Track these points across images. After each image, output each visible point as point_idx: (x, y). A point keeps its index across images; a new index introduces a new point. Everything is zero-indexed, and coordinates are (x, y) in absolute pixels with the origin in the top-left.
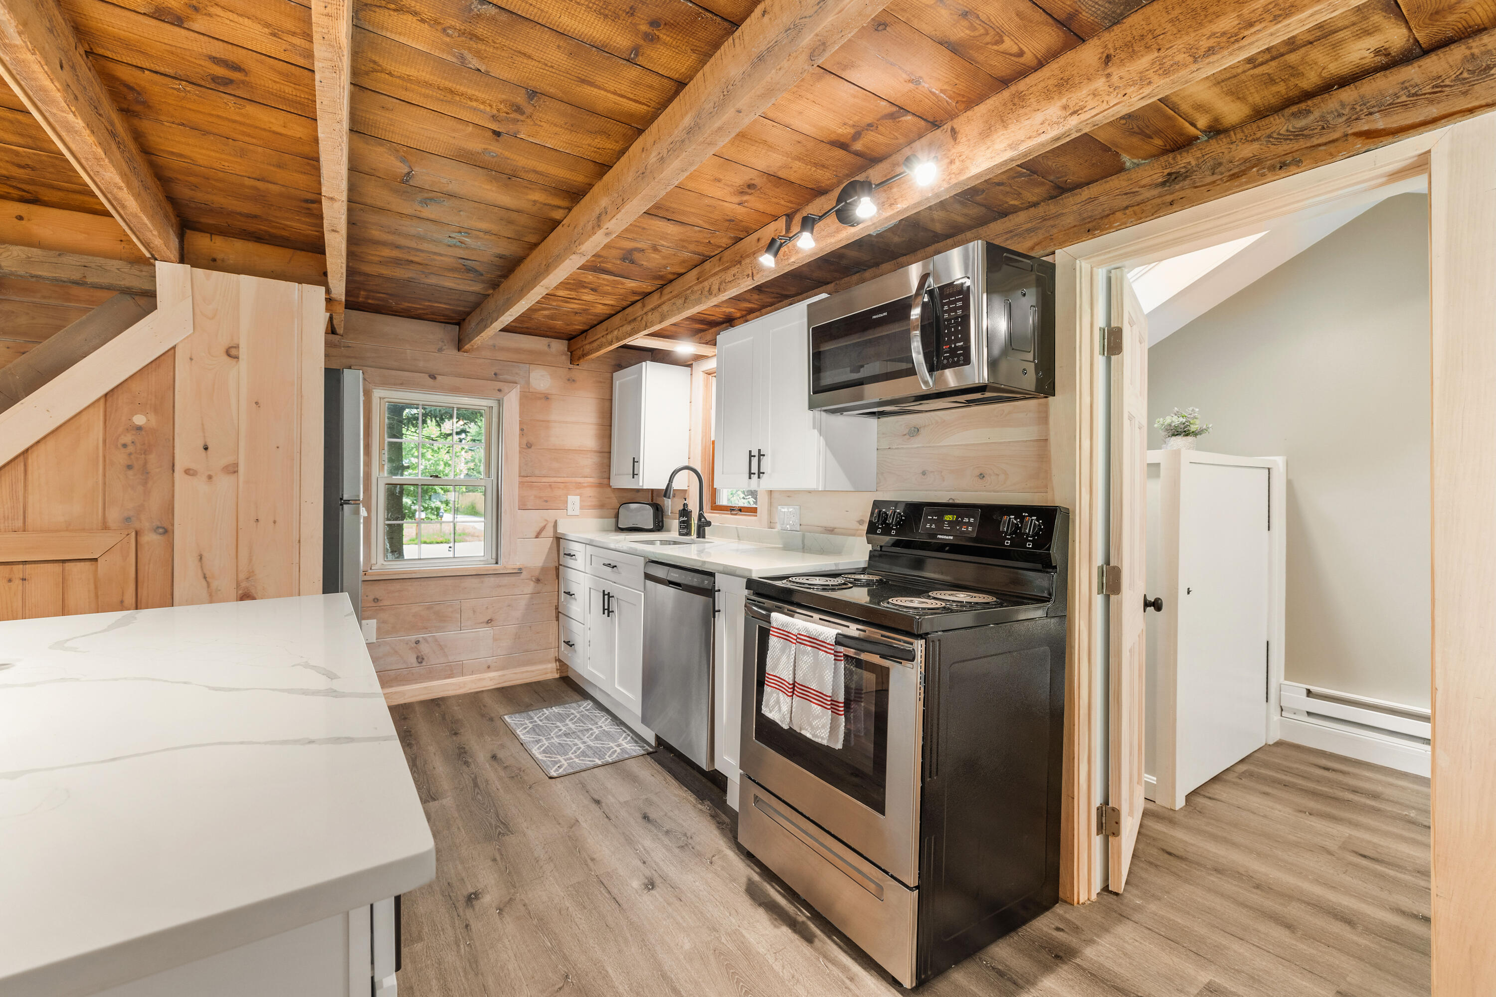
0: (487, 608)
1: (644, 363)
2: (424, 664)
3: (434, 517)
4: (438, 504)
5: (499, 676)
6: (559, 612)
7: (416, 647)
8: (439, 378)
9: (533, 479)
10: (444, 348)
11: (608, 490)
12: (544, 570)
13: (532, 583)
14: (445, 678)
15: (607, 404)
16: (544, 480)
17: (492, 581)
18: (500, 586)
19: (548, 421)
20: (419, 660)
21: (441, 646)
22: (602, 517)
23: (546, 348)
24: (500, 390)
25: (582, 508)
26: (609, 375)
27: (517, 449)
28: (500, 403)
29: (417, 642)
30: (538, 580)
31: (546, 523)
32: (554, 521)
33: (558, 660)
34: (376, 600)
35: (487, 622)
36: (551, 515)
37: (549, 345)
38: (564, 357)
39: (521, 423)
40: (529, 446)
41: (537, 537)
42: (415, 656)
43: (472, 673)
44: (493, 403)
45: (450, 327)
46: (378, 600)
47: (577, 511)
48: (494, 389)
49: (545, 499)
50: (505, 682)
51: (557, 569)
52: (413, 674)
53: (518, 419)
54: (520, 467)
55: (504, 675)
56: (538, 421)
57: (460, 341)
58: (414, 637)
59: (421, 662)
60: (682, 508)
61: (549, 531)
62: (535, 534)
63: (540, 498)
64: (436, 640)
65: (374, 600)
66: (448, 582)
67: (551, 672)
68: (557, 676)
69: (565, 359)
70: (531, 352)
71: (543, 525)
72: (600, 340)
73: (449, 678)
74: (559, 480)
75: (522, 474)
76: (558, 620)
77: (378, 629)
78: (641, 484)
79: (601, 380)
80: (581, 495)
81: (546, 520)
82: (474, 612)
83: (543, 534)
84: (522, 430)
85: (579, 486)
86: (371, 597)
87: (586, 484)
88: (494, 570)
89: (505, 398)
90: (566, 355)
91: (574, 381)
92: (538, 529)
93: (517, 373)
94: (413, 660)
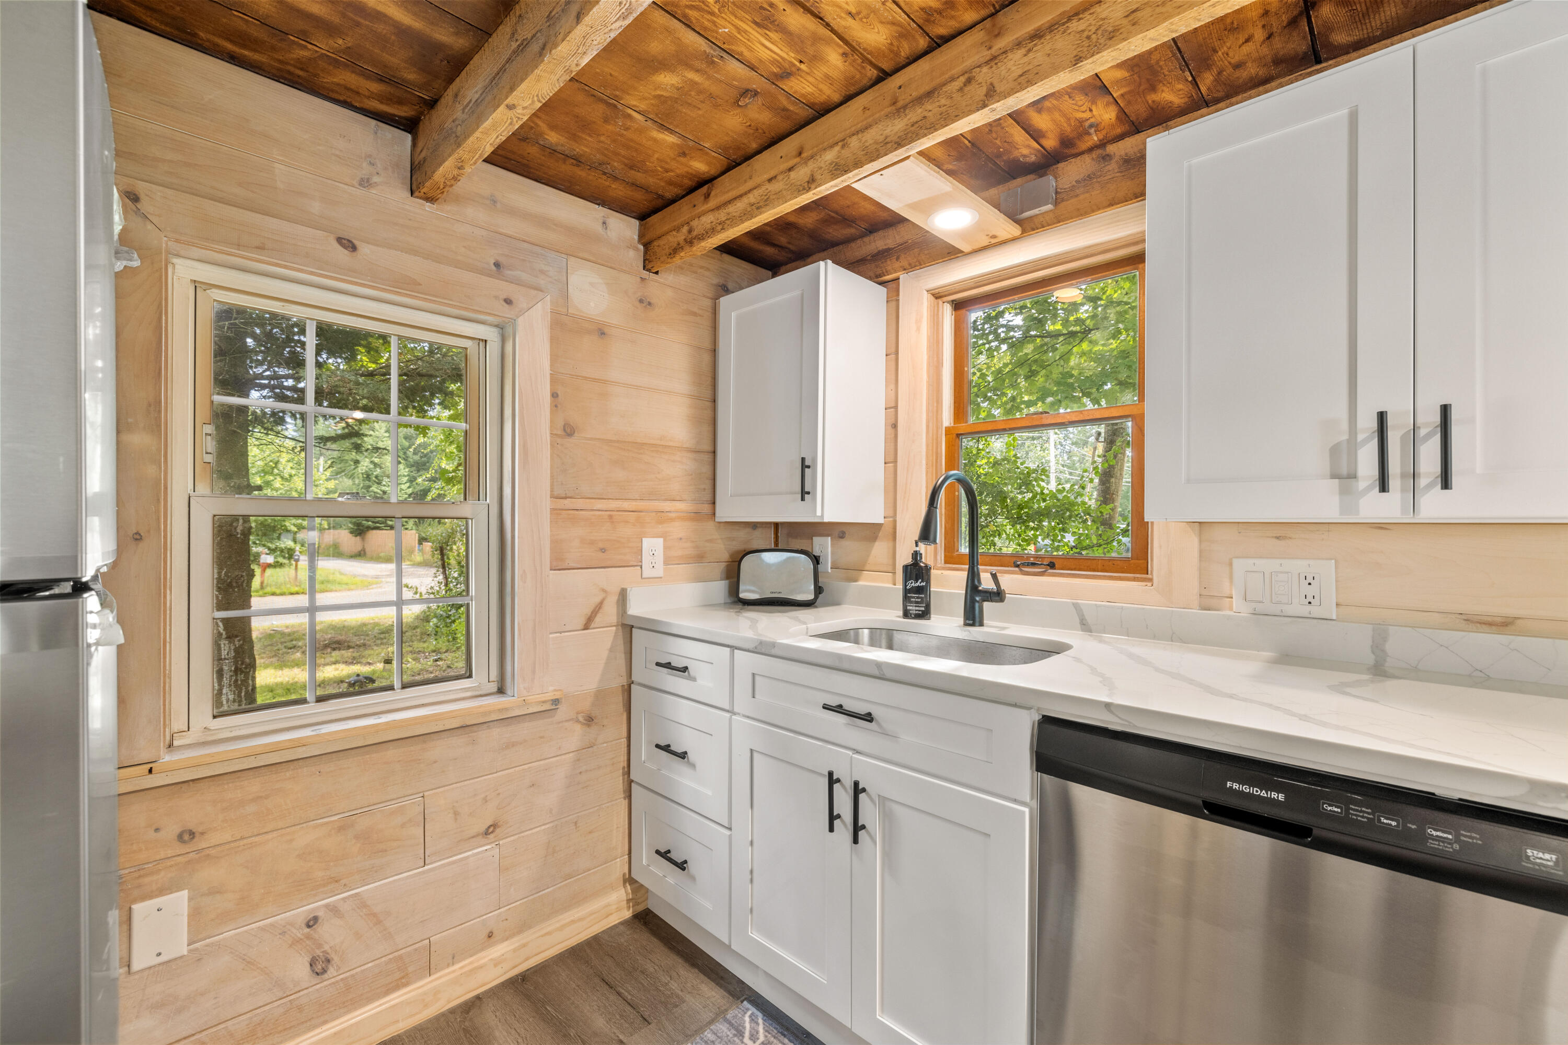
0: (485, 800)
1: (822, 263)
2: (332, 971)
3: (286, 561)
4: (290, 544)
5: (514, 950)
6: (632, 781)
7: (308, 937)
8: (365, 249)
9: (579, 503)
10: (375, 179)
11: (710, 525)
12: (600, 696)
13: (578, 728)
14: (388, 992)
15: (707, 358)
16: (600, 505)
17: (497, 734)
18: (514, 744)
19: (605, 382)
20: (319, 968)
21: (374, 915)
22: (699, 579)
23: (599, 228)
24: (508, 301)
25: (667, 561)
26: (708, 303)
27: (547, 437)
28: (504, 331)
29: (312, 922)
30: (590, 720)
31: (602, 595)
32: (618, 590)
33: (629, 880)
34: (187, 836)
35: (487, 833)
36: (613, 578)
37: (604, 223)
38: (632, 253)
39: (554, 380)
40: (569, 431)
41: (586, 627)
42: (307, 960)
43: (454, 959)
44: (491, 334)
45: (390, 132)
46: (192, 834)
47: (659, 571)
48: (496, 297)
49: (601, 545)
50: (527, 959)
51: (627, 691)
52: (300, 1009)
53: (548, 371)
54: (552, 477)
55: (524, 946)
56: (585, 378)
57: (415, 168)
58: (302, 912)
59: (324, 971)
60: (909, 560)
61: (610, 613)
62: (581, 622)
63: (592, 543)
64: (364, 905)
65: (180, 837)
66: (392, 753)
67: (619, 910)
68: (627, 914)
69: (635, 256)
70: (570, 230)
71: (597, 600)
72: (764, 188)
73: (397, 988)
74: (626, 505)
75: (556, 493)
76: (629, 796)
77: (195, 914)
78: (819, 513)
79: (695, 310)
80: (664, 536)
81: (604, 591)
82: (456, 814)
83: (598, 620)
84: (554, 395)
85: (662, 518)
86: (171, 830)
87: (673, 515)
88: (500, 710)
89: (520, 321)
90: (637, 249)
91: (650, 304)
92: (588, 611)
93: (542, 272)
94: (300, 969)
